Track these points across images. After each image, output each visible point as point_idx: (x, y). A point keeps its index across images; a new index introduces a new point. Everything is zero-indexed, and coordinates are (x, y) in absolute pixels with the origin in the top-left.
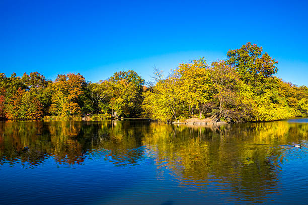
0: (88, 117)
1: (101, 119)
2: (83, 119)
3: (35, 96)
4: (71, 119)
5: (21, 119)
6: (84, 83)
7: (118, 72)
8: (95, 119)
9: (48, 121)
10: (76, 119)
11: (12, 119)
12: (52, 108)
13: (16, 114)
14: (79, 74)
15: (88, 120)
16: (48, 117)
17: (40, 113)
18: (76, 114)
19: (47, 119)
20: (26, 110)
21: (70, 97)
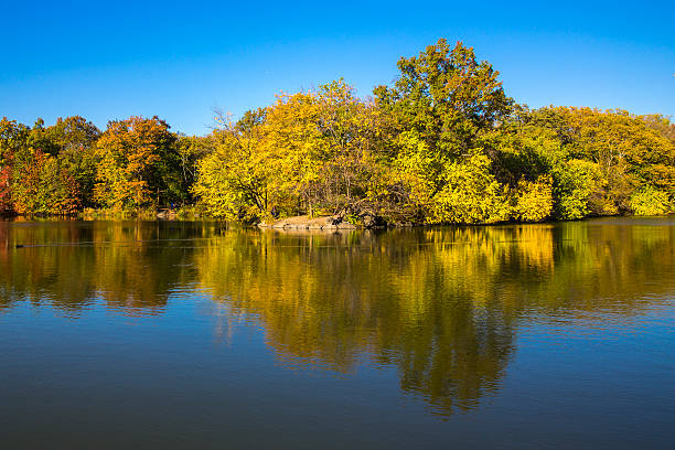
0: (171, 212)
1: (197, 215)
2: (161, 215)
3: (67, 166)
4: (134, 215)
5: (38, 215)
6: (167, 137)
7: (255, 109)
8: (185, 215)
9: (90, 219)
10: (145, 215)
11: (24, 215)
12: (99, 193)
13: (31, 204)
14: (156, 117)
15: (171, 218)
16: (91, 210)
17: (75, 202)
18: (145, 205)
19: (89, 214)
20: (48, 196)
21: (131, 167)
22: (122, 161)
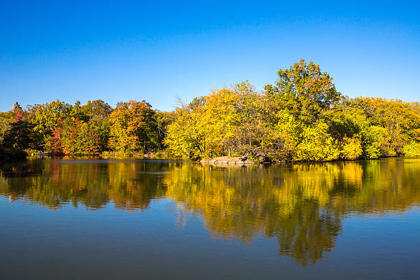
0: (152, 154)
1: (166, 156)
2: (146, 156)
3: (93, 128)
4: (131, 155)
5: (77, 155)
6: (150, 112)
8: (160, 156)
9: (106, 158)
10: (138, 155)
11: (69, 155)
12: (111, 143)
13: (72, 149)
14: (144, 101)
15: (152, 157)
16: (107, 152)
17: (98, 148)
18: (137, 150)
19: (106, 155)
20: (82, 144)
21: (130, 129)
22: (124, 125)
